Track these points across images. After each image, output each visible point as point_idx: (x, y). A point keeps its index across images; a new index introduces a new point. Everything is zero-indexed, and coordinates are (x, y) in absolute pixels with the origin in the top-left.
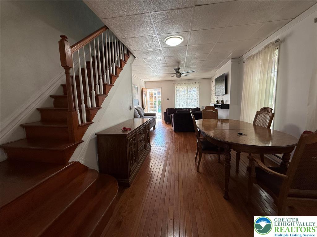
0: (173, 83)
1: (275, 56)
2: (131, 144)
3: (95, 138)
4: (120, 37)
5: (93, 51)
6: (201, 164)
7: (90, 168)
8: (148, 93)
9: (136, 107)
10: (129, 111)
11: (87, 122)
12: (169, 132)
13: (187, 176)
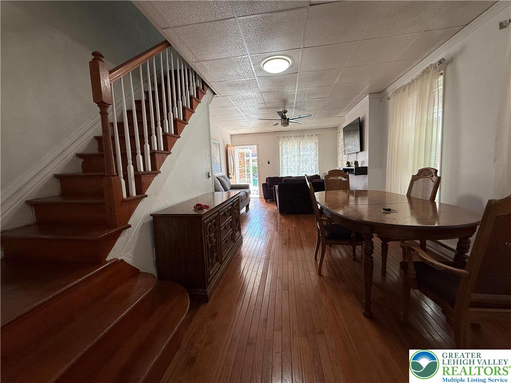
0: (276, 136)
1: (438, 87)
2: (210, 231)
3: (151, 221)
4: (190, 59)
5: (146, 84)
6: (324, 263)
7: (142, 270)
8: (236, 152)
9: (218, 175)
10: (205, 179)
11: (137, 194)
12: (271, 214)
13: (302, 283)
